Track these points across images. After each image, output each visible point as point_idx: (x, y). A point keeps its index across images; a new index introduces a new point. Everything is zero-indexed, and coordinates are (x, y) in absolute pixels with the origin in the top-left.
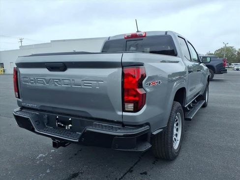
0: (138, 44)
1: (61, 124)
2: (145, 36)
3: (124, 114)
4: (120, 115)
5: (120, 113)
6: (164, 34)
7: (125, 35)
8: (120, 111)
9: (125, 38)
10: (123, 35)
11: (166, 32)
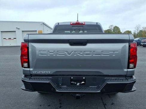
0: (80, 29)
1: (74, 83)
2: (84, 24)
3: (129, 70)
4: (125, 71)
5: (126, 70)
6: (96, 24)
7: (71, 22)
8: (126, 69)
9: (71, 24)
10: (70, 22)
11: (97, 23)
